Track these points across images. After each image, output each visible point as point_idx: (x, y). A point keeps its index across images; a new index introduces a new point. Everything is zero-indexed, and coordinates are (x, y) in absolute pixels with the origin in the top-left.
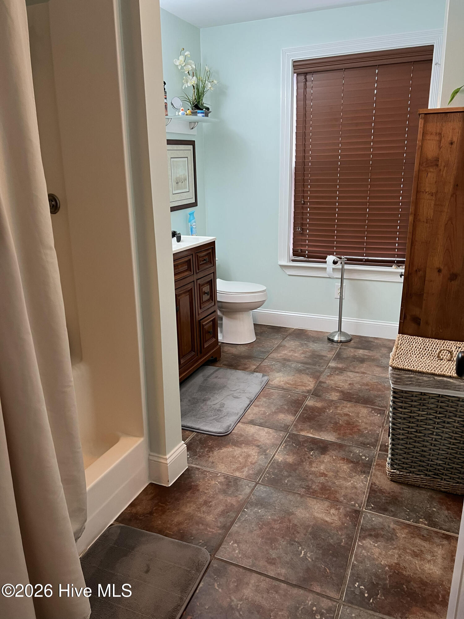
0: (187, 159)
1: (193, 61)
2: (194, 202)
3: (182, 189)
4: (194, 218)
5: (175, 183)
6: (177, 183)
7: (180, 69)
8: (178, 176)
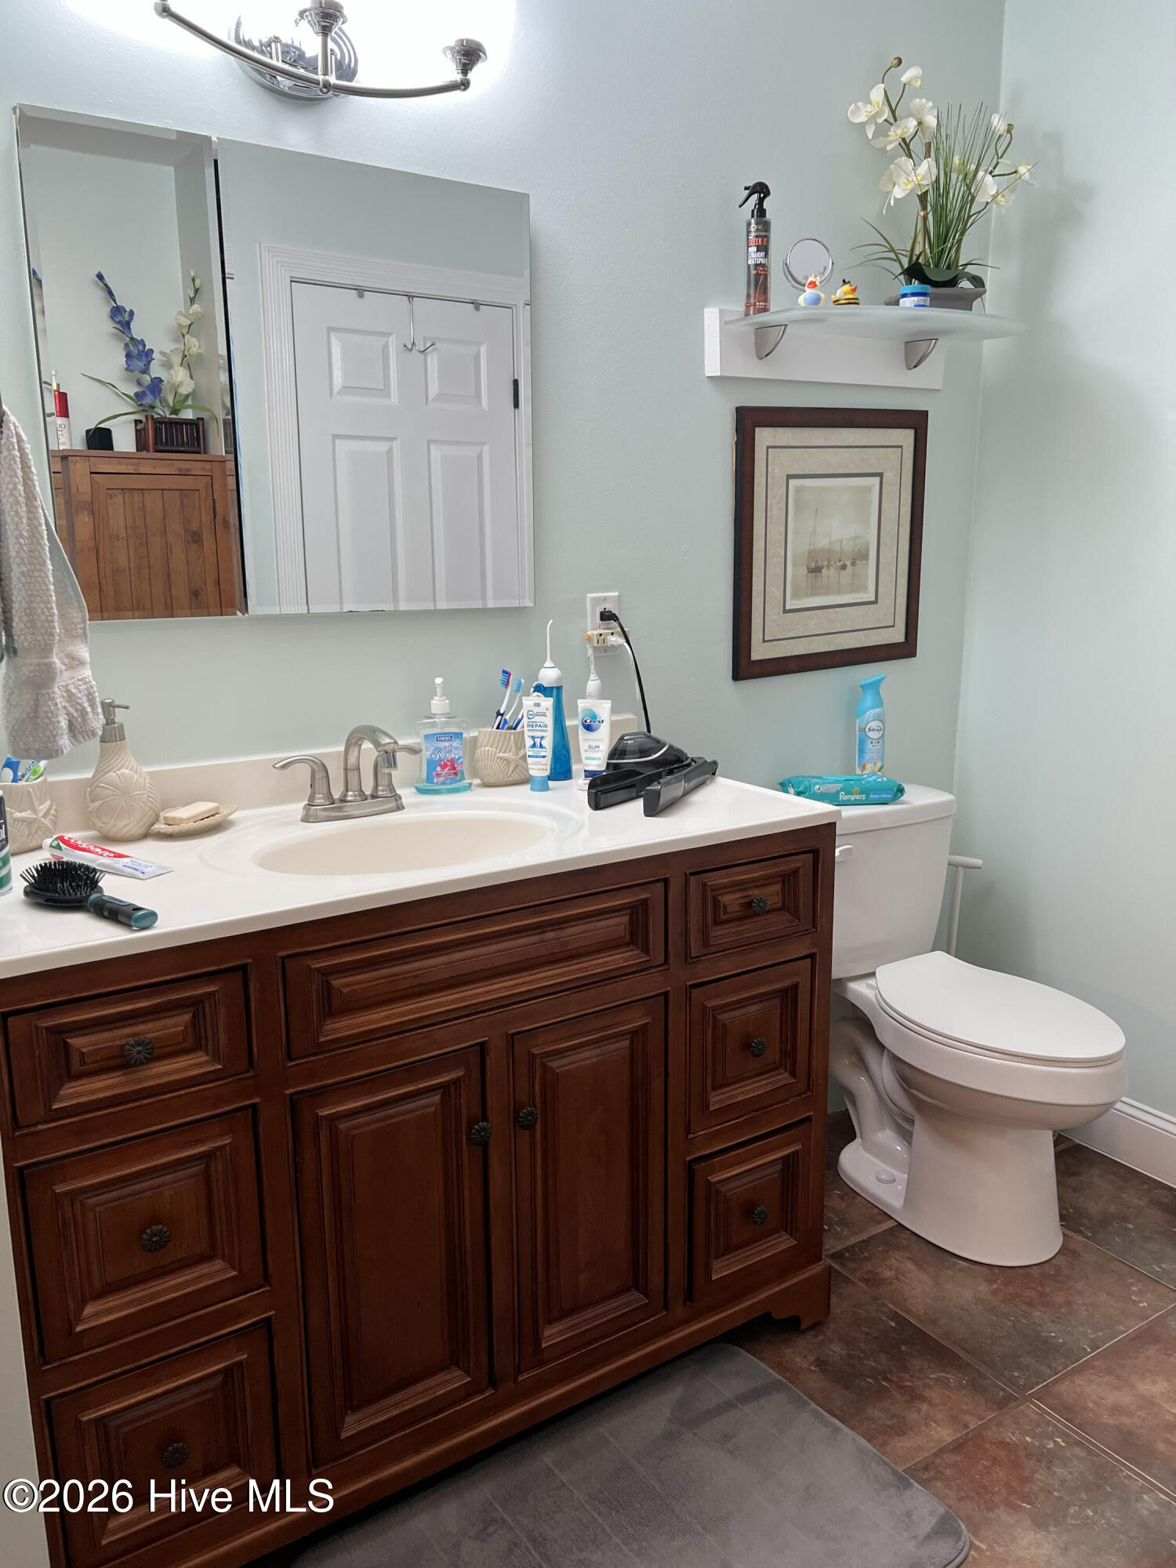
0: (877, 479)
1: (928, 100)
2: (902, 639)
3: (839, 592)
4: (879, 703)
5: (805, 571)
6: (817, 570)
7: (870, 137)
8: (822, 543)
